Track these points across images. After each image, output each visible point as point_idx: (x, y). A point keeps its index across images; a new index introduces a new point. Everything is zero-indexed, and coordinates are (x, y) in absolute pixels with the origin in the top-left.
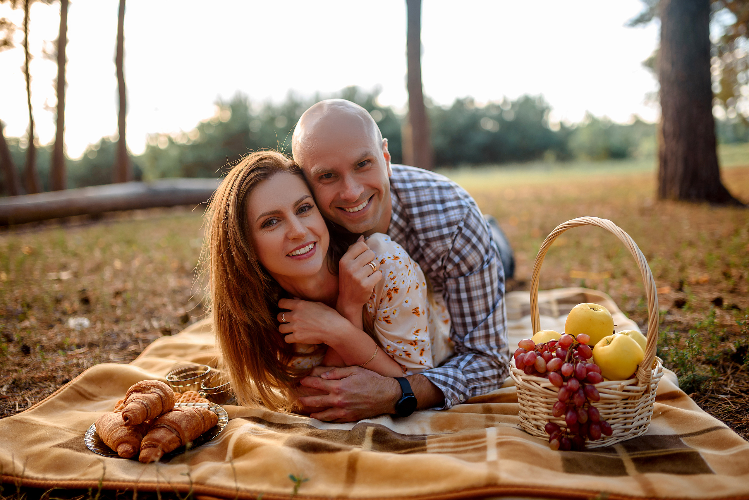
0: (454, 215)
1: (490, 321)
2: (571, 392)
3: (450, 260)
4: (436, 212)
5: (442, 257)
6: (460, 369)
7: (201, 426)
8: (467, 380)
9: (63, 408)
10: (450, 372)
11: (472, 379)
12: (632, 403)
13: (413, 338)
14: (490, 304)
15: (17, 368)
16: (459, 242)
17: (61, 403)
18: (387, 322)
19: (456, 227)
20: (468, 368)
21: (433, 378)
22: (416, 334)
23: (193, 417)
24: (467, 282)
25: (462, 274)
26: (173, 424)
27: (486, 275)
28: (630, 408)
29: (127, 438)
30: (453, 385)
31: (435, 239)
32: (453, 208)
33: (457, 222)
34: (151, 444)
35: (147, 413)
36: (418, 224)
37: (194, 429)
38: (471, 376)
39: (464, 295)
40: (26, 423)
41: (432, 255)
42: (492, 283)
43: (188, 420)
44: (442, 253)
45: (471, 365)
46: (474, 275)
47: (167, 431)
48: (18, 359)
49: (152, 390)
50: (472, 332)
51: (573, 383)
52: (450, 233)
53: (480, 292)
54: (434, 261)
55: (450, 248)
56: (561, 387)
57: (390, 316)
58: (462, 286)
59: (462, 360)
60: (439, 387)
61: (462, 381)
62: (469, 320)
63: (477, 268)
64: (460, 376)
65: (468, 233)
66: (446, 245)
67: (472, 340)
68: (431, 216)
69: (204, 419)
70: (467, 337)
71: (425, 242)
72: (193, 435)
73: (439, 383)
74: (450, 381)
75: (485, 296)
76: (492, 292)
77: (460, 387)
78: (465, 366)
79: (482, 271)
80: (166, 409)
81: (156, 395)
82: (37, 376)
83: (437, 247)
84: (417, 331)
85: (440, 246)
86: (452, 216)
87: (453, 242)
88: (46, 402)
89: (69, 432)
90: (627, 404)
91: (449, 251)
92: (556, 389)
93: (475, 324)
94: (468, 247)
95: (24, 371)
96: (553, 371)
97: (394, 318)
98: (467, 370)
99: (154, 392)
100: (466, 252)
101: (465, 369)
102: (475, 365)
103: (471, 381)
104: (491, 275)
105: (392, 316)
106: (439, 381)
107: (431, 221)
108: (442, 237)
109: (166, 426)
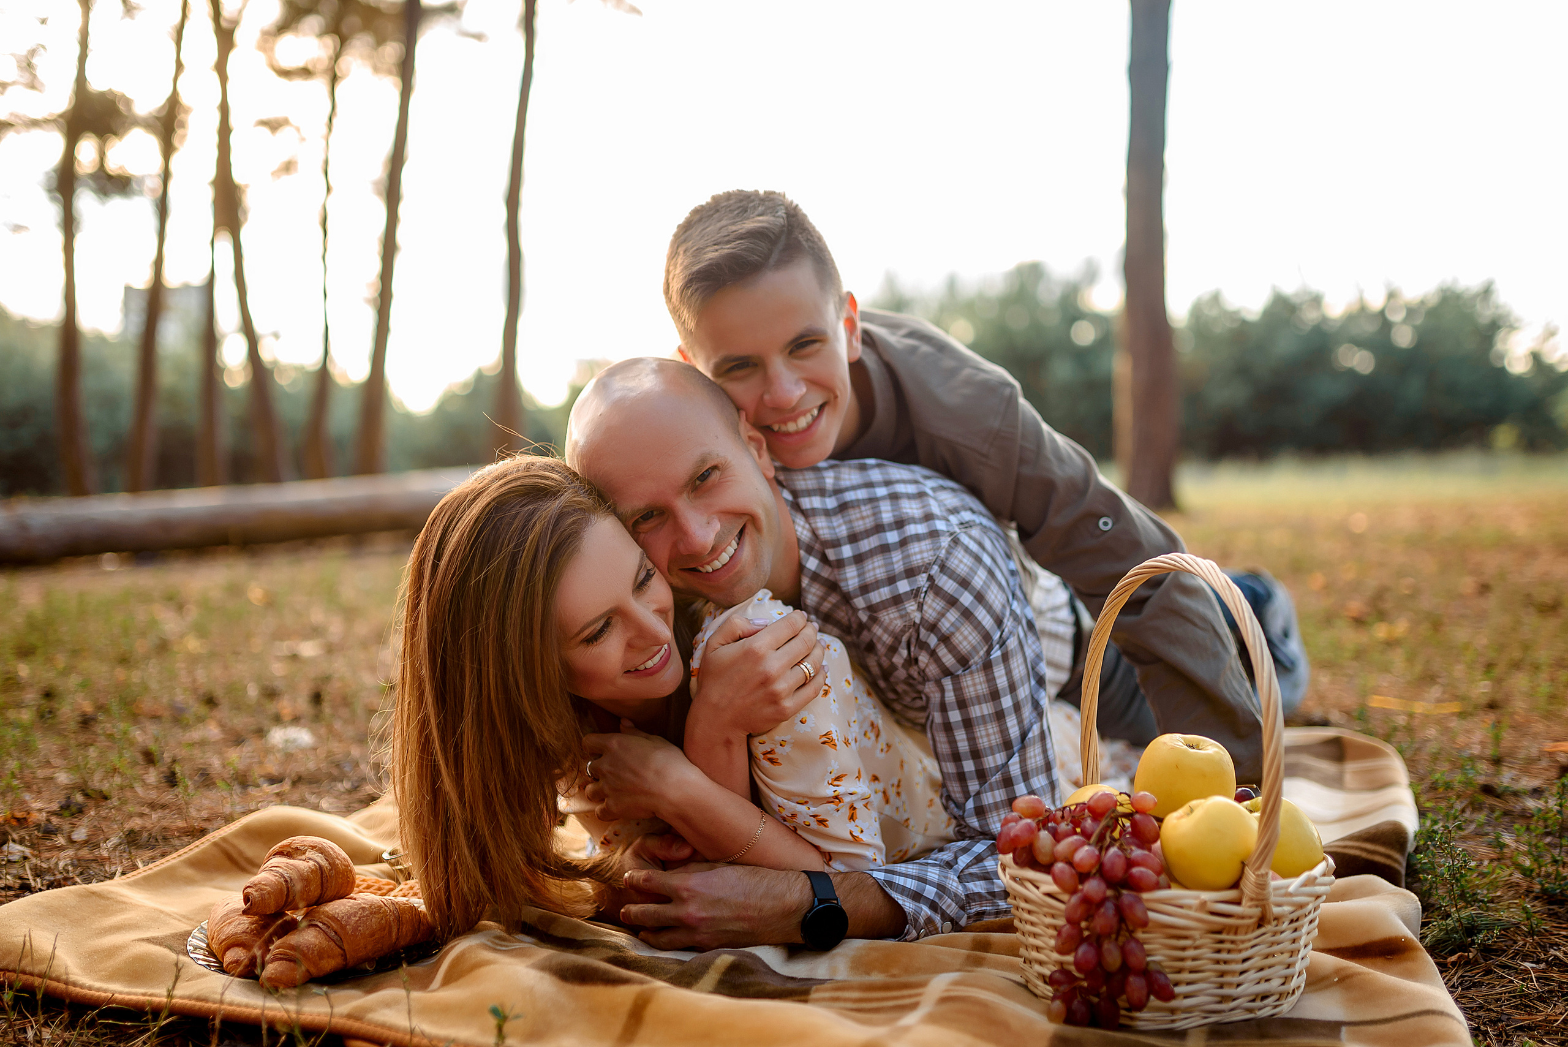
0: (920, 553)
1: (1015, 768)
2: (1091, 906)
3: (923, 645)
4: (885, 549)
5: (905, 639)
6: (956, 871)
7: (390, 933)
8: (967, 896)
9: (189, 881)
10: (933, 874)
11: (979, 894)
12: (1233, 942)
13: (829, 791)
14: (1014, 732)
15: (147, 811)
16: (933, 606)
17: (189, 872)
18: (772, 761)
19: (925, 576)
20: (974, 870)
21: (890, 884)
22: (836, 783)
23: (375, 913)
24: (958, 689)
25: (947, 672)
26: (333, 921)
27: (999, 672)
28: (1229, 951)
29: (245, 937)
30: (937, 900)
31: (884, 605)
32: (918, 538)
33: (927, 568)
34: (284, 954)
35: (288, 895)
36: (851, 578)
37: (372, 935)
38: (978, 887)
39: (955, 716)
40: (108, 899)
41: (887, 639)
42: (1013, 688)
43: (364, 917)
44: (903, 631)
45: (980, 865)
46: (971, 673)
47: (319, 933)
48: (153, 795)
49: (308, 854)
50: (978, 793)
51: (1093, 887)
52: (912, 590)
53: (987, 709)
54: (893, 649)
55: (918, 621)
56: (1073, 892)
57: (776, 750)
58: (950, 696)
59: (965, 850)
60: (900, 902)
61: (956, 895)
62: (969, 766)
63: (976, 660)
64: (953, 884)
65: (949, 585)
66: (908, 614)
67: (980, 811)
68: (875, 559)
69: (399, 921)
70: (970, 804)
71: (868, 613)
72: (370, 947)
73: (902, 894)
74: (930, 892)
75: (1000, 716)
76: (1017, 707)
77: (949, 906)
78: (968, 866)
79: (987, 666)
80: (329, 893)
81: (311, 863)
82: (173, 826)
83: (891, 620)
84: (838, 779)
85: (895, 619)
86: (915, 554)
87: (920, 607)
88: (163, 866)
89: (179, 920)
90: (1221, 942)
91: (916, 627)
92: (1065, 897)
93: (982, 775)
94: (953, 616)
95: (155, 816)
96: (1062, 861)
97: (785, 754)
98: (971, 874)
99: (310, 859)
100: (947, 625)
101: (966, 872)
102: (989, 864)
103: (976, 897)
104: (1009, 673)
105: (779, 750)
106: (903, 890)
107: (876, 569)
108: (897, 600)
109: (320, 925)
